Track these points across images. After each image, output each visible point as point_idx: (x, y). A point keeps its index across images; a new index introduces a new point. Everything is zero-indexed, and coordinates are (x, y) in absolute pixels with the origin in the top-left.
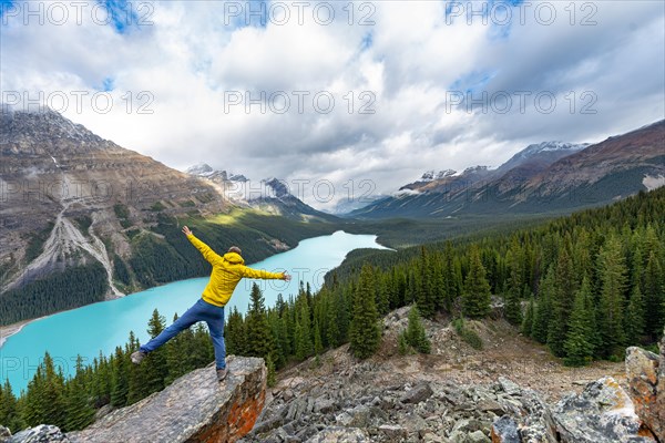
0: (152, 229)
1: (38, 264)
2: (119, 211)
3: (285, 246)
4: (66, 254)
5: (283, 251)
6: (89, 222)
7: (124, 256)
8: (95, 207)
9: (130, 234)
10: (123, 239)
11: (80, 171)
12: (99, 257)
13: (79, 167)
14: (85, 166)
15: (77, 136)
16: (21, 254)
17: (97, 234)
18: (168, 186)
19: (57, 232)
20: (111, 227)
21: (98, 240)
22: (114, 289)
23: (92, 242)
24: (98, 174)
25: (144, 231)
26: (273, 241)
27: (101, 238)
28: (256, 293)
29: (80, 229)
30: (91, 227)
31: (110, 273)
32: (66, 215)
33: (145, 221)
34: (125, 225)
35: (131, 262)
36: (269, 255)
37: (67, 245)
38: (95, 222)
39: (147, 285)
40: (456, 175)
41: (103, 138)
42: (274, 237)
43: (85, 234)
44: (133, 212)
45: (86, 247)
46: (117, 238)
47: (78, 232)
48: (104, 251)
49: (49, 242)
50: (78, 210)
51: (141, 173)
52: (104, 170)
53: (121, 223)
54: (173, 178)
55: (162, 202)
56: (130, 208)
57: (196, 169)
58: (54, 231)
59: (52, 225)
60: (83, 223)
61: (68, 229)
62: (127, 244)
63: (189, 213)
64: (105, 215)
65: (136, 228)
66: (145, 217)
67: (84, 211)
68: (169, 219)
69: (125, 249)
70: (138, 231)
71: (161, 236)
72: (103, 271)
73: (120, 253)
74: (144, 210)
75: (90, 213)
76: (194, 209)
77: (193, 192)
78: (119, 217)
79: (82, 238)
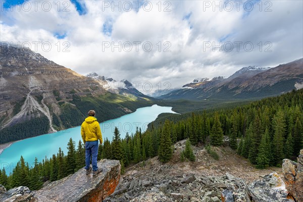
0: (70, 102)
1: (19, 116)
2: (55, 93)
3: (130, 111)
4: (31, 112)
5: (129, 113)
6: (42, 97)
7: (57, 114)
9: (60, 104)
10: (57, 106)
11: (38, 75)
12: (46, 114)
13: (37, 73)
14: (40, 72)
15: (37, 58)
16: (11, 111)
17: (45, 103)
18: (78, 82)
19: (27, 102)
20: (52, 100)
21: (45, 106)
22: (52, 128)
23: (43, 107)
24: (46, 76)
25: (66, 103)
26: (125, 108)
27: (47, 105)
28: (116, 132)
29: (37, 101)
30: (42, 100)
31: (50, 121)
32: (31, 94)
33: (67, 98)
34: (58, 99)
35: (60, 116)
36: (123, 115)
37: (31, 108)
38: (44, 98)
39: (67, 127)
40: (209, 80)
41: (49, 60)
42: (125, 107)
43: (40, 103)
44: (62, 94)
45: (40, 109)
46: (55, 105)
47: (36, 102)
48: (48, 111)
49: (24, 106)
51: (65, 76)
52: (49, 74)
53: (56, 98)
54: (80, 79)
55: (75, 89)
56: (61, 92)
57: (90, 75)
58: (26, 102)
59: (25, 98)
60: (39, 98)
61: (32, 101)
62: (59, 108)
63: (87, 95)
64: (49, 95)
65: (63, 101)
66: (67, 96)
67: (40, 93)
68: (78, 97)
69: (58, 111)
70: (64, 102)
71: (74, 105)
72: (48, 120)
73: (55, 112)
74: (66, 93)
75: (42, 94)
76: (89, 93)
77: (89, 85)
78: (55, 96)
79: (38, 105)
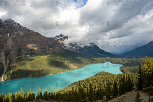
2: (19, 50)
3: (75, 67)
6: (9, 53)
8: (13, 49)
9: (18, 59)
10: (15, 60)
11: (14, 38)
12: (5, 66)
15: (17, 27)
17: (9, 58)
20: (14, 56)
21: (8, 60)
22: (2, 78)
23: (6, 61)
26: (71, 64)
27: (9, 60)
30: (9, 56)
32: (4, 52)
38: (11, 54)
39: (14, 78)
43: (6, 58)
45: (4, 63)
47: (4, 57)
48: (8, 64)
50: (8, 50)
51: (32, 37)
53: (18, 54)
54: (42, 39)
55: (35, 48)
56: (23, 50)
57: (58, 36)
60: (7, 54)
61: (2, 57)
64: (14, 52)
65: (21, 56)
68: (34, 54)
70: (22, 58)
73: (11, 65)
74: (27, 50)
75: (11, 51)
76: (45, 50)
77: (47, 44)
78: (18, 53)
79: (4, 59)
